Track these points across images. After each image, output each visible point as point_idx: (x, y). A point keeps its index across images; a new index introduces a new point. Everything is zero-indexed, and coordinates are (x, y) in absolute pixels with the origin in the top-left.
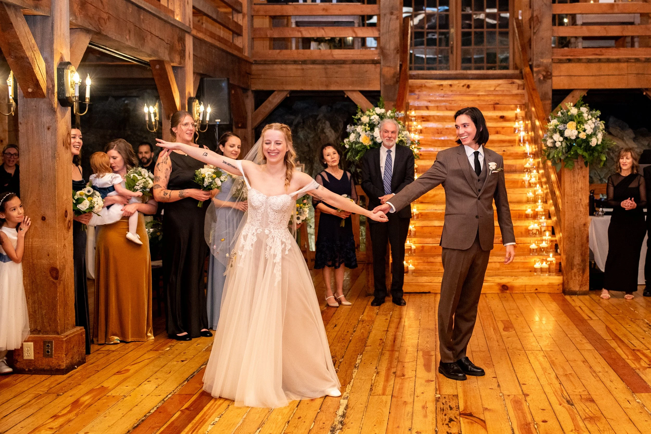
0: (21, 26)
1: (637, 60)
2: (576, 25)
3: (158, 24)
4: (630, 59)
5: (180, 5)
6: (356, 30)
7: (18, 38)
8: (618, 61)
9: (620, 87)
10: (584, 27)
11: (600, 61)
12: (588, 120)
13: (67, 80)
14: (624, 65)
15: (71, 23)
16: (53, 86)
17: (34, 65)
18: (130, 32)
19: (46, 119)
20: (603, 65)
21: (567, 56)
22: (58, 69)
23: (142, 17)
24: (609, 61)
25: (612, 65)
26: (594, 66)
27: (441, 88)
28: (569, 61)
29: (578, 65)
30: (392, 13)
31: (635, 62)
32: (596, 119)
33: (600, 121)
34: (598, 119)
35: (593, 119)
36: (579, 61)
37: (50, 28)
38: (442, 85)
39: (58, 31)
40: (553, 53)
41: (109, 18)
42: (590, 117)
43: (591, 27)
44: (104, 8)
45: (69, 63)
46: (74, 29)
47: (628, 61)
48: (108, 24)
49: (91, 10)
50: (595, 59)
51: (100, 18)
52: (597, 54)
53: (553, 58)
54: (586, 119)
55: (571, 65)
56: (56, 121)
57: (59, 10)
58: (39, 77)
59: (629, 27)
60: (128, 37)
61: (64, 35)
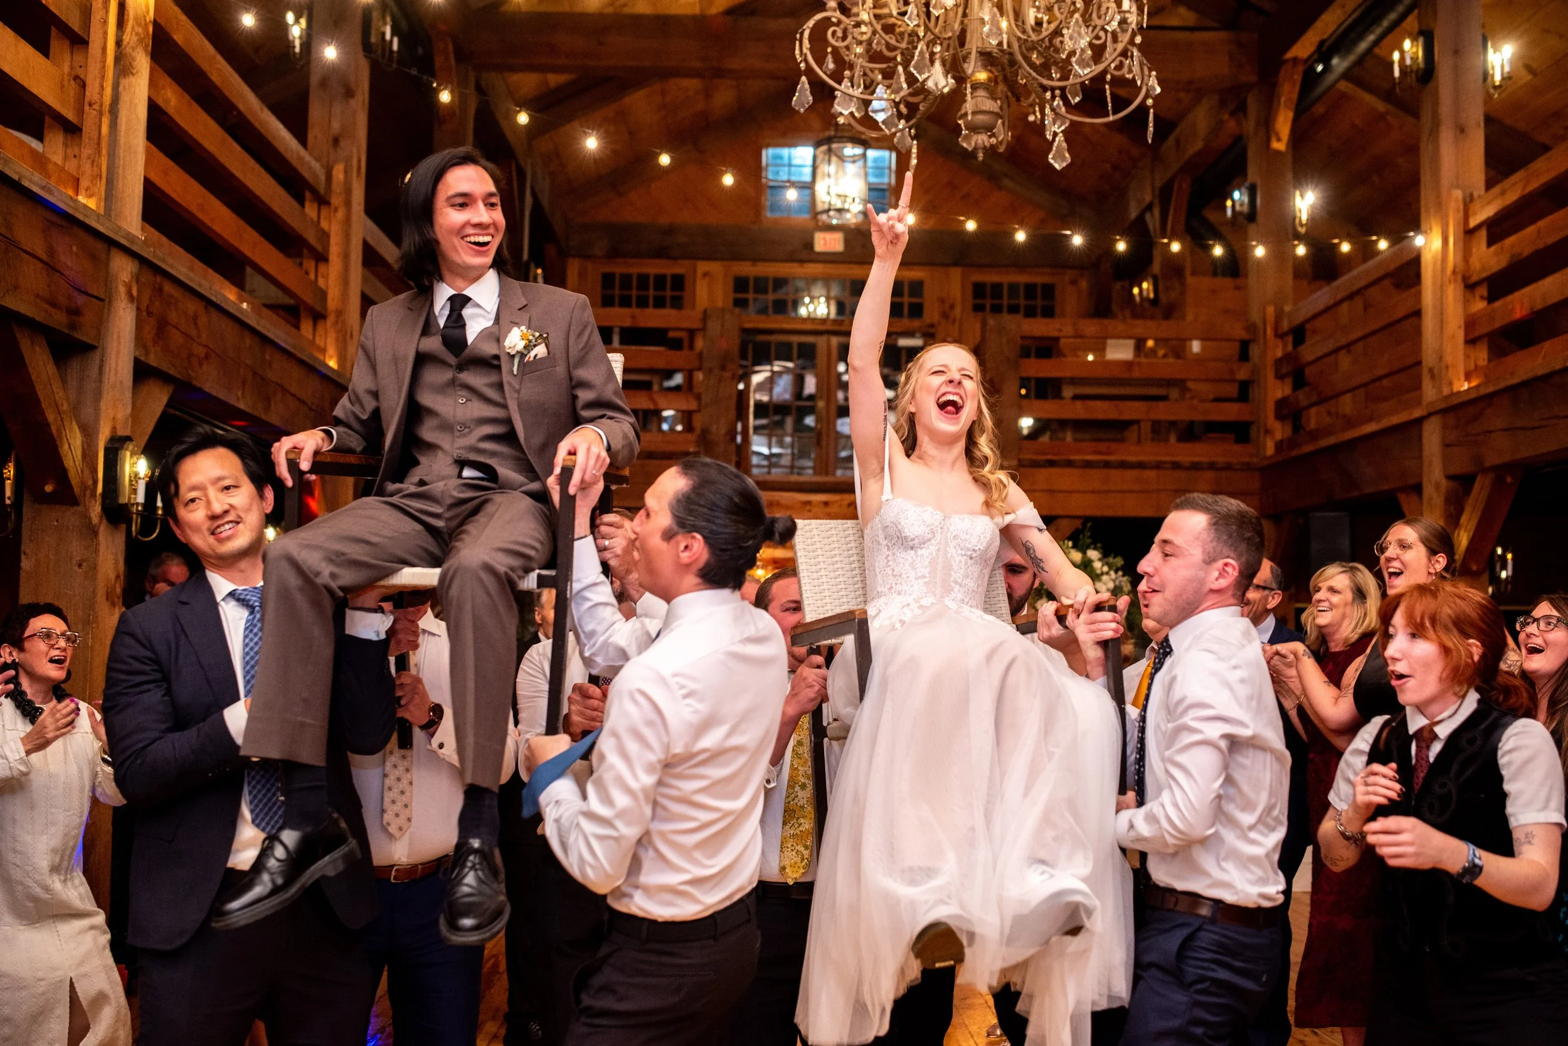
0: (41, 363)
1: (1176, 466)
2: (1062, 398)
3: (296, 372)
4: (1166, 462)
5: (337, 339)
6: (655, 396)
7: (33, 387)
8: (1141, 466)
9: (1143, 514)
10: (1079, 404)
11: (1107, 465)
12: (1102, 574)
13: (123, 472)
14: (1151, 474)
15: (137, 362)
16: (95, 482)
17: (61, 439)
18: (244, 383)
19: (76, 548)
20: (1114, 473)
21: (1046, 454)
22: (107, 450)
23: (267, 357)
24: (1123, 465)
25: (1131, 474)
26: (1096, 474)
27: (808, 508)
28: (1051, 464)
29: (1068, 471)
30: (723, 368)
31: (1173, 468)
32: (1116, 572)
33: (1124, 575)
34: (1120, 573)
35: (1112, 573)
36: (1069, 464)
37: (96, 369)
38: (809, 503)
39: (112, 374)
40: (1020, 449)
41: (207, 357)
42: (1105, 569)
43: (1091, 403)
44: (199, 336)
45: (129, 439)
46: (142, 372)
47: (1158, 466)
48: (204, 367)
49: (176, 338)
50: (1098, 462)
51: (190, 356)
52: (1101, 453)
53: (1021, 457)
54: (1099, 572)
55: (1052, 470)
56: (97, 551)
57: (115, 336)
58: (68, 463)
59: (1161, 404)
60: (240, 394)
61: (121, 383)
